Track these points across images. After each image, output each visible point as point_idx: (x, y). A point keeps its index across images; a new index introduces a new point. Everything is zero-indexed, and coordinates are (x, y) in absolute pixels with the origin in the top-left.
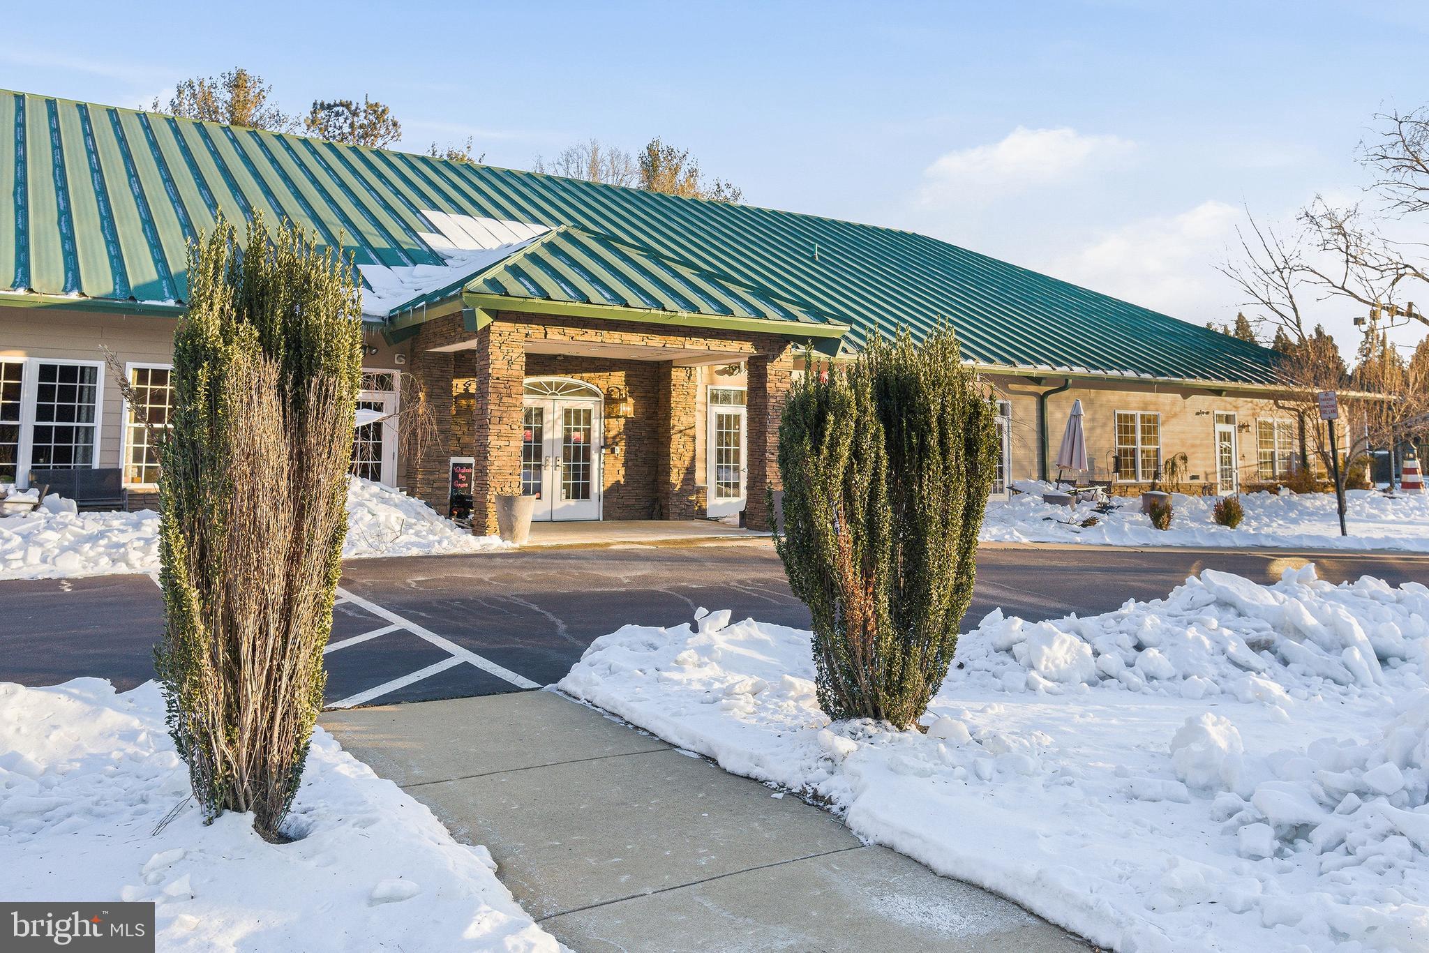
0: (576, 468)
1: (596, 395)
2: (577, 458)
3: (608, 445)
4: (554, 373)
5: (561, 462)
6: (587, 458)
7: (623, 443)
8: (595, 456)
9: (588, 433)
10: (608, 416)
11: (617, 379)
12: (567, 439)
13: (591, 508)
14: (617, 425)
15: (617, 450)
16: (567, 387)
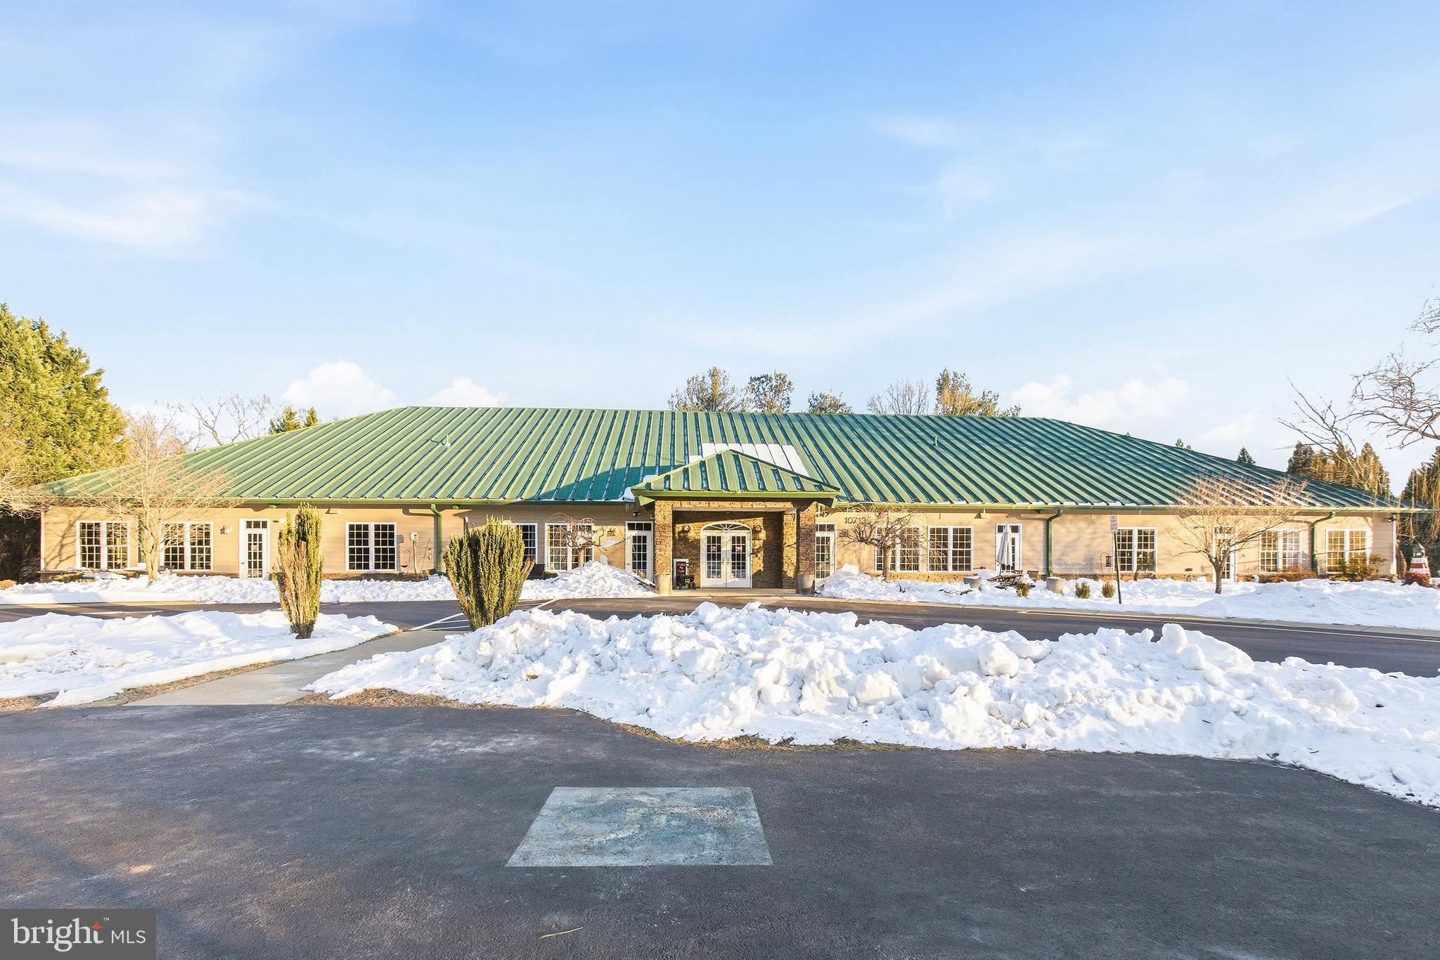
0: (739, 564)
1: (749, 529)
2: (739, 561)
3: (754, 553)
4: (725, 520)
5: (731, 561)
6: (744, 558)
7: (762, 552)
8: (748, 558)
9: (744, 547)
10: (754, 539)
11: (759, 522)
12: (734, 550)
13: (747, 582)
14: (759, 544)
15: (759, 555)
16: (734, 526)
